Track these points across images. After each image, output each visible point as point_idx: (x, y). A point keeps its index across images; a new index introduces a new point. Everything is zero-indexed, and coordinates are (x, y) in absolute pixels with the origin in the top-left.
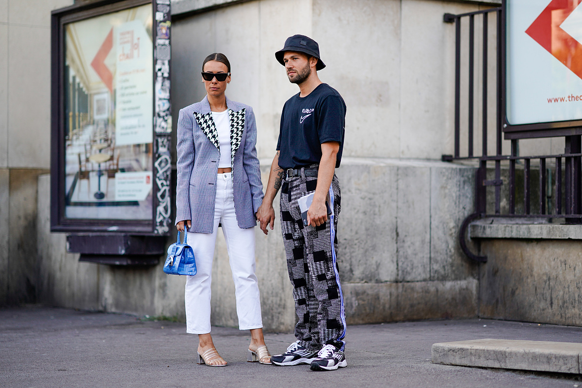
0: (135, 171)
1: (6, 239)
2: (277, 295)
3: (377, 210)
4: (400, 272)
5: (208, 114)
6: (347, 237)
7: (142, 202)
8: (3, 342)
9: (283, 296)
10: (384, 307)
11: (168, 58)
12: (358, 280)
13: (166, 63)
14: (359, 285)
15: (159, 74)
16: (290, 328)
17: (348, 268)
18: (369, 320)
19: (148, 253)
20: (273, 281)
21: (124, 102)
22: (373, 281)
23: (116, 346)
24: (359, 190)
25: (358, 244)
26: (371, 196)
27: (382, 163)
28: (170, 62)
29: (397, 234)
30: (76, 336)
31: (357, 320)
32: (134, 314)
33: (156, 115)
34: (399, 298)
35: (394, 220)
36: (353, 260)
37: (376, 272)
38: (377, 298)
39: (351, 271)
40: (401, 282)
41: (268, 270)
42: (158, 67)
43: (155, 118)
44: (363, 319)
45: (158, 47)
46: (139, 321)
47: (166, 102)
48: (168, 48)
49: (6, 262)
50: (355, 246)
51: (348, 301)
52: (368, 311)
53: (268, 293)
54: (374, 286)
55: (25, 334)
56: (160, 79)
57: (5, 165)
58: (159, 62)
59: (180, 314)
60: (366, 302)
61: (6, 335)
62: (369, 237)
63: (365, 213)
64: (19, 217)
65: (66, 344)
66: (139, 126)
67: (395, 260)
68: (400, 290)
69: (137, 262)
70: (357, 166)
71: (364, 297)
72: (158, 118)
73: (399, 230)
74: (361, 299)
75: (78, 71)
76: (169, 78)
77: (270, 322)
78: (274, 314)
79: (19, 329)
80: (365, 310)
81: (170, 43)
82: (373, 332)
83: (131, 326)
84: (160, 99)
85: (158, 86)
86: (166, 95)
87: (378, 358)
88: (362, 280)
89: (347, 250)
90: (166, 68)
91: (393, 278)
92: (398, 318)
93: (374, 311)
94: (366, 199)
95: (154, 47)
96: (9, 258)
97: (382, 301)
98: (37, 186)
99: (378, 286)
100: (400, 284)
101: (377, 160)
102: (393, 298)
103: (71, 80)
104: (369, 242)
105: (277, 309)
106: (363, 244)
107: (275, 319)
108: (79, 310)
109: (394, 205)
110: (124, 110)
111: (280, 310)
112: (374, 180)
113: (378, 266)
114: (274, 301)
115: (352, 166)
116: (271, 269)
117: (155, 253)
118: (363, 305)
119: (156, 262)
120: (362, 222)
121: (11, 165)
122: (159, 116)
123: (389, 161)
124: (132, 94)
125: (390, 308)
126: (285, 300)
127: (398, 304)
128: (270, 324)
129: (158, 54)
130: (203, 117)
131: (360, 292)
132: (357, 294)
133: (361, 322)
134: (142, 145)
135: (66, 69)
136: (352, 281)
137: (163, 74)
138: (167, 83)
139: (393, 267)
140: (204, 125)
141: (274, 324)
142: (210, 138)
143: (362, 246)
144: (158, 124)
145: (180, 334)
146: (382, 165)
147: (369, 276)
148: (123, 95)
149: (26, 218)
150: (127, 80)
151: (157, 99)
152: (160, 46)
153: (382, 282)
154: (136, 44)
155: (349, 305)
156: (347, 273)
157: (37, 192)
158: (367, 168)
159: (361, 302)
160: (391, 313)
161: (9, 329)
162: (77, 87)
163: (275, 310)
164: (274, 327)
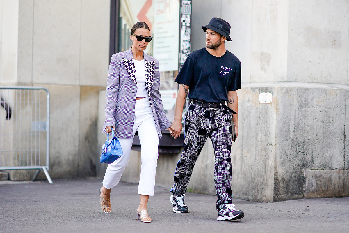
0: (165, 89)
1: (78, 133)
2: (261, 176)
3: (331, 119)
4: (346, 163)
5: (132, 60)
6: (310, 138)
7: (170, 110)
8: (77, 202)
9: (265, 177)
10: (335, 186)
11: (190, 13)
12: (317, 168)
13: (189, 16)
14: (318, 171)
15: (184, 24)
16: (270, 199)
17: (311, 159)
18: (324, 195)
19: (173, 145)
20: (259, 167)
21: (159, 43)
22: (327, 168)
23: (153, 207)
24: (319, 105)
25: (317, 143)
26: (327, 110)
27: (336, 88)
28: (191, 16)
29: (345, 137)
30: (125, 200)
31: (315, 195)
32: (163, 186)
33: (181, 52)
34: (345, 181)
35: (343, 127)
36: (314, 153)
37: (330, 162)
38: (330, 180)
39: (313, 161)
40: (346, 170)
41: (256, 159)
42: (183, 19)
43: (180, 54)
44: (319, 195)
45: (183, 6)
46: (166, 191)
47: (188, 43)
48: (190, 6)
49: (77, 148)
50: (315, 144)
51: (310, 182)
52: (323, 189)
53: (255, 174)
54: (328, 172)
55: (91, 198)
56: (184, 27)
57: (78, 83)
58: (184, 16)
59: (194, 187)
60: (322, 183)
61: (79, 198)
62: (325, 138)
63: (323, 121)
64: (86, 119)
65: (119, 205)
66: (169, 59)
67: (343, 154)
68: (346, 175)
69: (165, 151)
70: (318, 89)
71: (321, 179)
72: (182, 54)
73: (346, 134)
74: (319, 180)
75: (128, 21)
76: (190, 27)
77: (256, 194)
78: (259, 189)
79: (87, 194)
80: (322, 188)
81: (191, 3)
82: (327, 203)
83: (161, 194)
84: (184, 41)
85: (183, 32)
86: (188, 38)
87: (332, 221)
88: (320, 168)
89: (310, 147)
90: (188, 20)
91: (341, 167)
92: (344, 195)
93: (327, 189)
94: (324, 112)
95: (181, 6)
96: (79, 146)
97: (333, 182)
98: (98, 98)
99: (331, 172)
100: (346, 171)
101: (331, 85)
102: (341, 180)
103: (123, 27)
104: (325, 141)
105: (261, 186)
106: (321, 143)
107: (260, 193)
108: (125, 182)
109: (343, 116)
110: (159, 48)
111: (263, 186)
112: (330, 99)
113: (331, 158)
114: (259, 180)
115: (315, 89)
116: (257, 159)
117: (178, 145)
118: (320, 184)
119: (178, 151)
120: (320, 128)
121: (82, 84)
122: (183, 52)
123: (340, 86)
124: (165, 37)
125: (338, 187)
126: (267, 180)
127: (344, 184)
128: (256, 196)
129: (183, 10)
130: (128, 62)
131: (318, 175)
132: (316, 177)
133: (318, 196)
134: (171, 72)
135: (120, 19)
136: (313, 168)
137: (186, 24)
138: (189, 30)
139: (341, 159)
140: (128, 67)
141: (259, 196)
142: (132, 77)
143: (320, 144)
144: (182, 58)
145: (195, 201)
146: (335, 88)
147: (325, 165)
148: (158, 38)
149: (91, 120)
150: (161, 28)
151: (182, 41)
152: (184, 5)
153: (333, 169)
154: (168, 3)
155: (310, 184)
156: (309, 162)
157: (98, 102)
158: (325, 91)
159: (319, 182)
160: (339, 190)
161: (81, 194)
162: (127, 31)
163: (260, 187)
164: (259, 198)
